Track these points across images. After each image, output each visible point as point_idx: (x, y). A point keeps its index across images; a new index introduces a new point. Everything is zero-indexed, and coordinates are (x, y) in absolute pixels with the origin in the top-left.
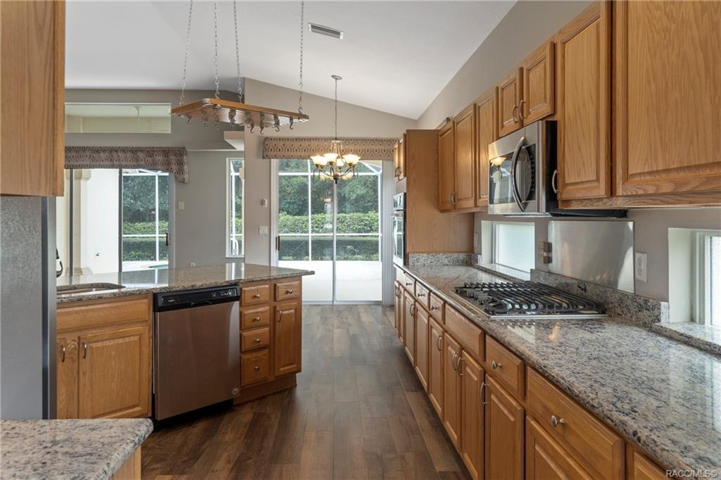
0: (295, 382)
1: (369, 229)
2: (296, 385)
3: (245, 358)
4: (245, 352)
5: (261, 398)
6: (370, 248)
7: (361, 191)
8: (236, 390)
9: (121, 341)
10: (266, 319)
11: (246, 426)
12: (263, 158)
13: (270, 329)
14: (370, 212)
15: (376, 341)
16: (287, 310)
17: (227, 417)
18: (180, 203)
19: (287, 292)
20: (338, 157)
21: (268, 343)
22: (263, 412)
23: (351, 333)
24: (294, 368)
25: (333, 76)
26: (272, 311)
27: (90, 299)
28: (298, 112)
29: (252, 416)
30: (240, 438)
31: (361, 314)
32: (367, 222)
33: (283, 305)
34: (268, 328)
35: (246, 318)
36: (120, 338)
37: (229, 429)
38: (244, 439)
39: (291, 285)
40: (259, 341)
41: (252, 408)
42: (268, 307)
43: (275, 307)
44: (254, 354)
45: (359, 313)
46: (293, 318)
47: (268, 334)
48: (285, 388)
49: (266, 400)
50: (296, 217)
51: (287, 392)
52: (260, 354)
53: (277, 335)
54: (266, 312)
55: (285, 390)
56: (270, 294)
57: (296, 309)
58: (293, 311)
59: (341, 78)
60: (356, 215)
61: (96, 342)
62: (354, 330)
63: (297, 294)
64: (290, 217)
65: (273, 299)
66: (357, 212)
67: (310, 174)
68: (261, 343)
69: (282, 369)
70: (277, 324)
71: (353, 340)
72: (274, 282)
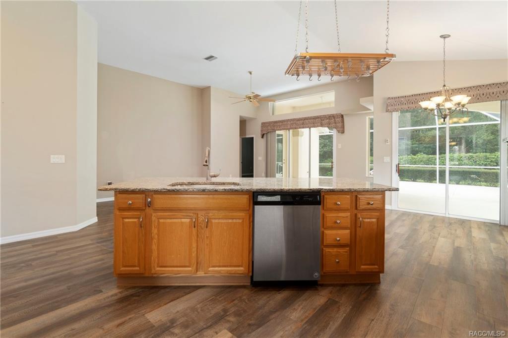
0: (379, 280)
1: (496, 164)
2: (380, 283)
3: (327, 250)
4: (326, 246)
5: (344, 285)
6: (494, 177)
7: (486, 136)
8: (316, 274)
9: (230, 221)
10: (347, 222)
11: (315, 309)
12: (387, 111)
13: (351, 232)
14: (496, 152)
15: (484, 259)
16: (368, 218)
17: (307, 294)
18: (339, 145)
19: (369, 204)
20: (446, 100)
21: (349, 243)
22: (337, 300)
23: (456, 244)
24: (376, 268)
25: (441, 37)
26: (354, 218)
27: (210, 191)
28: (385, 53)
29: (326, 300)
30: (302, 321)
31: (473, 230)
32: (494, 160)
33: (365, 214)
34: (349, 231)
35: (328, 220)
36: (230, 219)
37: (300, 308)
38: (306, 323)
39: (373, 198)
40: (339, 240)
41: (331, 293)
42: (349, 214)
43: (356, 215)
44: (335, 250)
45: (471, 227)
46: (375, 227)
47: (349, 236)
48: (368, 282)
49: (347, 289)
50: (431, 156)
51: (368, 287)
52: (341, 250)
53: (358, 237)
54: (347, 217)
55: (368, 284)
56: (351, 203)
57: (378, 219)
58: (374, 220)
59: (449, 36)
60: (482, 155)
61: (215, 219)
62: (461, 242)
63: (380, 206)
64: (425, 156)
65: (354, 207)
66: (483, 152)
67: (437, 126)
68: (340, 242)
69: (362, 267)
70: (358, 229)
71: (457, 252)
72: (355, 194)
